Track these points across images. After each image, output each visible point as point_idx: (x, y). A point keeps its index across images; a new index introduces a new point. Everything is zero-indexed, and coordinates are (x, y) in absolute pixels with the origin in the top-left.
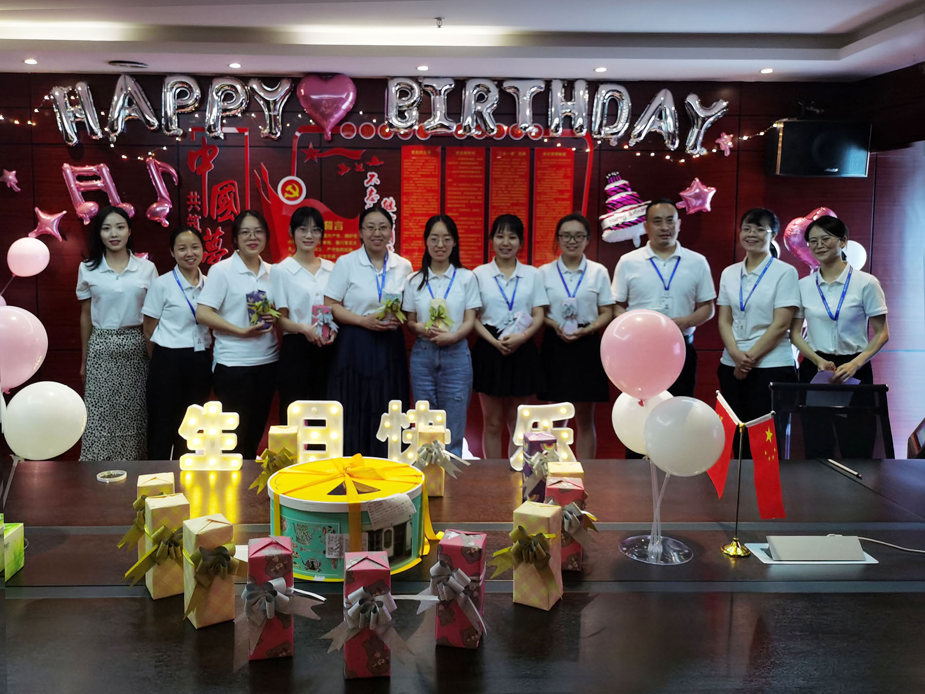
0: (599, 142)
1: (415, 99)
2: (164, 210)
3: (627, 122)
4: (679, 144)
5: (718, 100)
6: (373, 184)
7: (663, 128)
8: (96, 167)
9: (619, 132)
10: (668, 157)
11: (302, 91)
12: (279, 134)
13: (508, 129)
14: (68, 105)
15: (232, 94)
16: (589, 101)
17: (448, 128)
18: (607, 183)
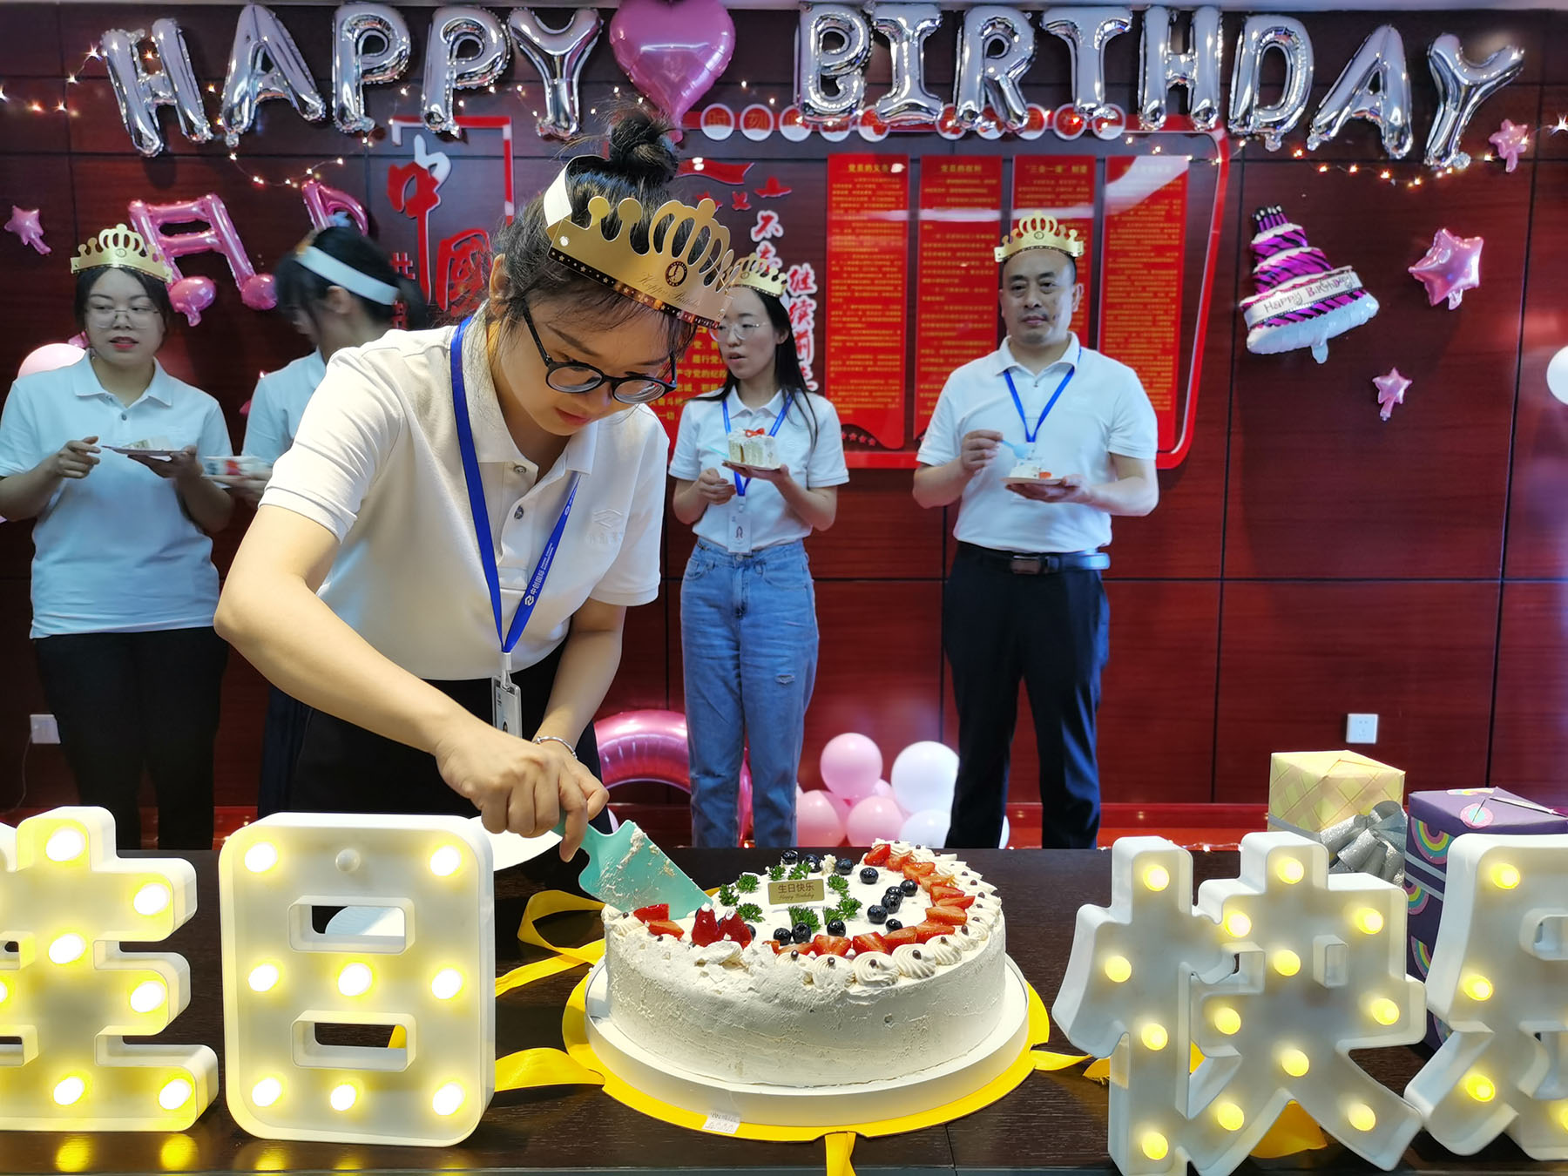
0: (1242, 143)
1: (857, 51)
4: (1413, 146)
6: (769, 236)
7: (1382, 114)
8: (196, 202)
9: (1282, 122)
10: (1386, 175)
11: (622, 33)
12: (574, 129)
13: (1051, 117)
14: (140, 70)
15: (476, 44)
16: (1223, 58)
17: (926, 111)
18: (1256, 229)
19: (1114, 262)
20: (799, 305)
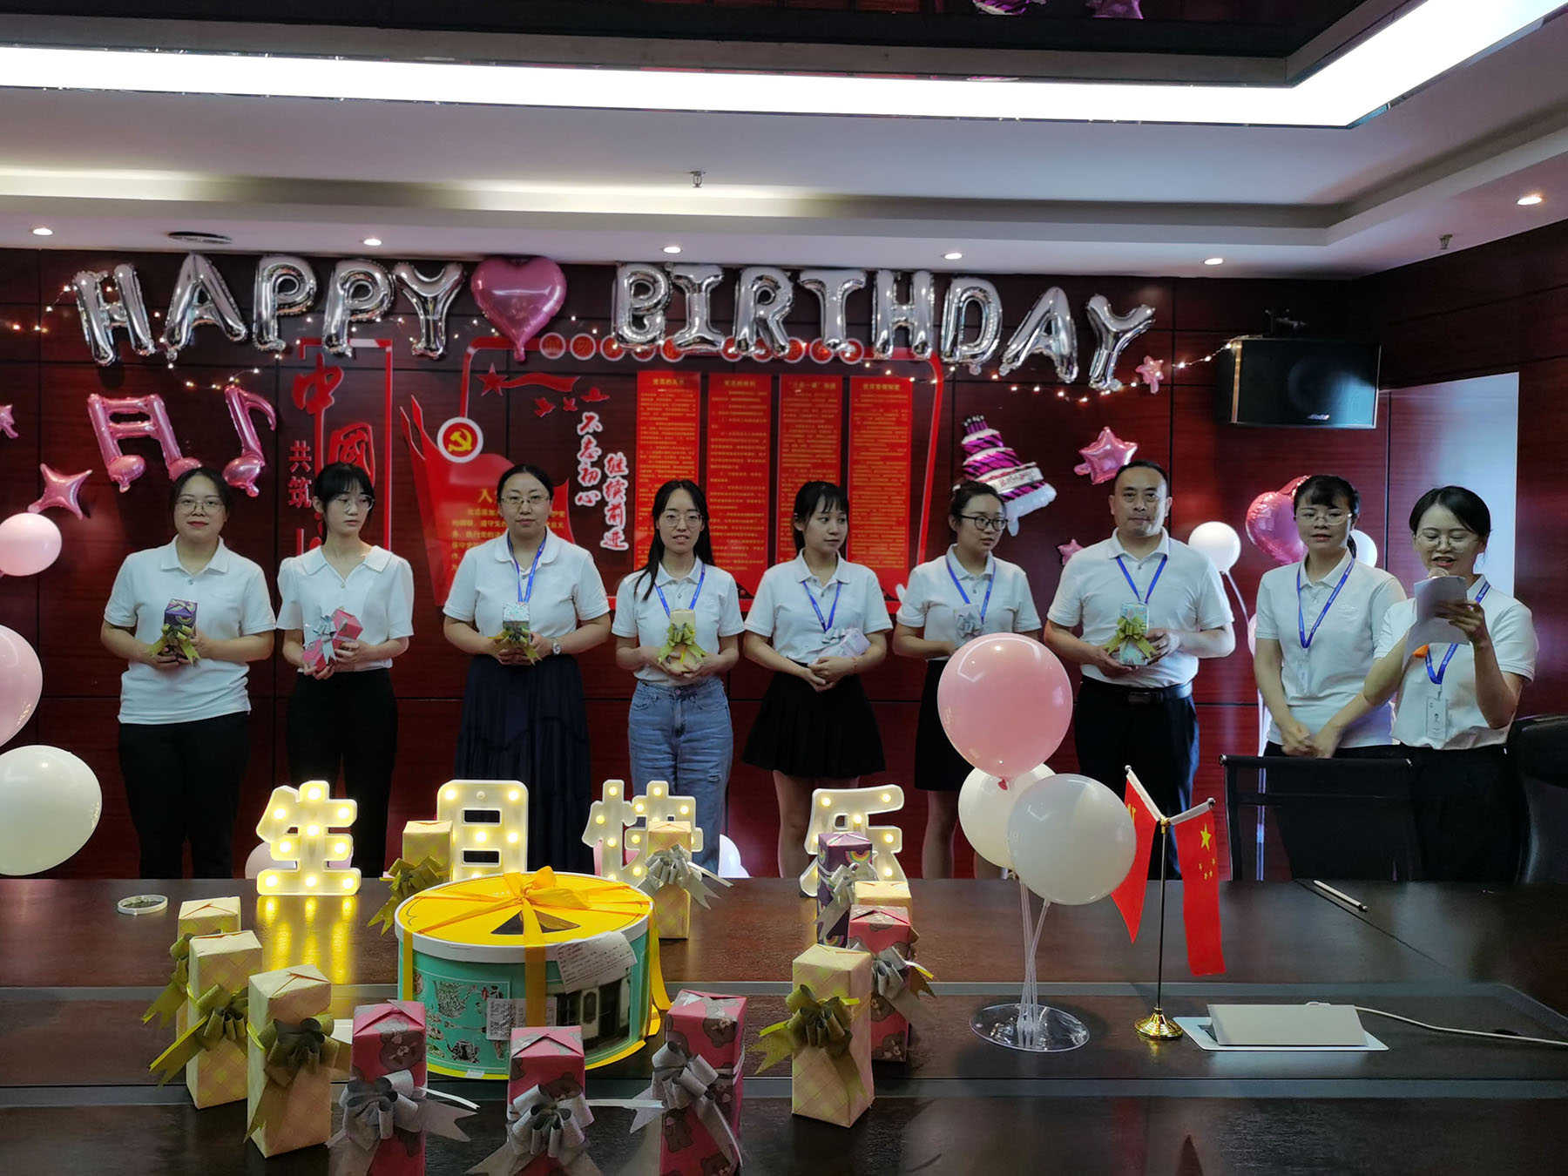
0: (952, 369)
1: (660, 297)
2: (251, 470)
3: (995, 338)
4: (1079, 374)
5: (1139, 306)
6: (591, 431)
7: (1054, 348)
8: (143, 399)
9: (984, 353)
10: (1061, 394)
11: (480, 282)
12: (441, 351)
13: (807, 348)
14: (101, 300)
15: (367, 287)
16: (935, 304)
17: (712, 343)
18: (965, 433)
19: (858, 455)
20: (614, 483)
